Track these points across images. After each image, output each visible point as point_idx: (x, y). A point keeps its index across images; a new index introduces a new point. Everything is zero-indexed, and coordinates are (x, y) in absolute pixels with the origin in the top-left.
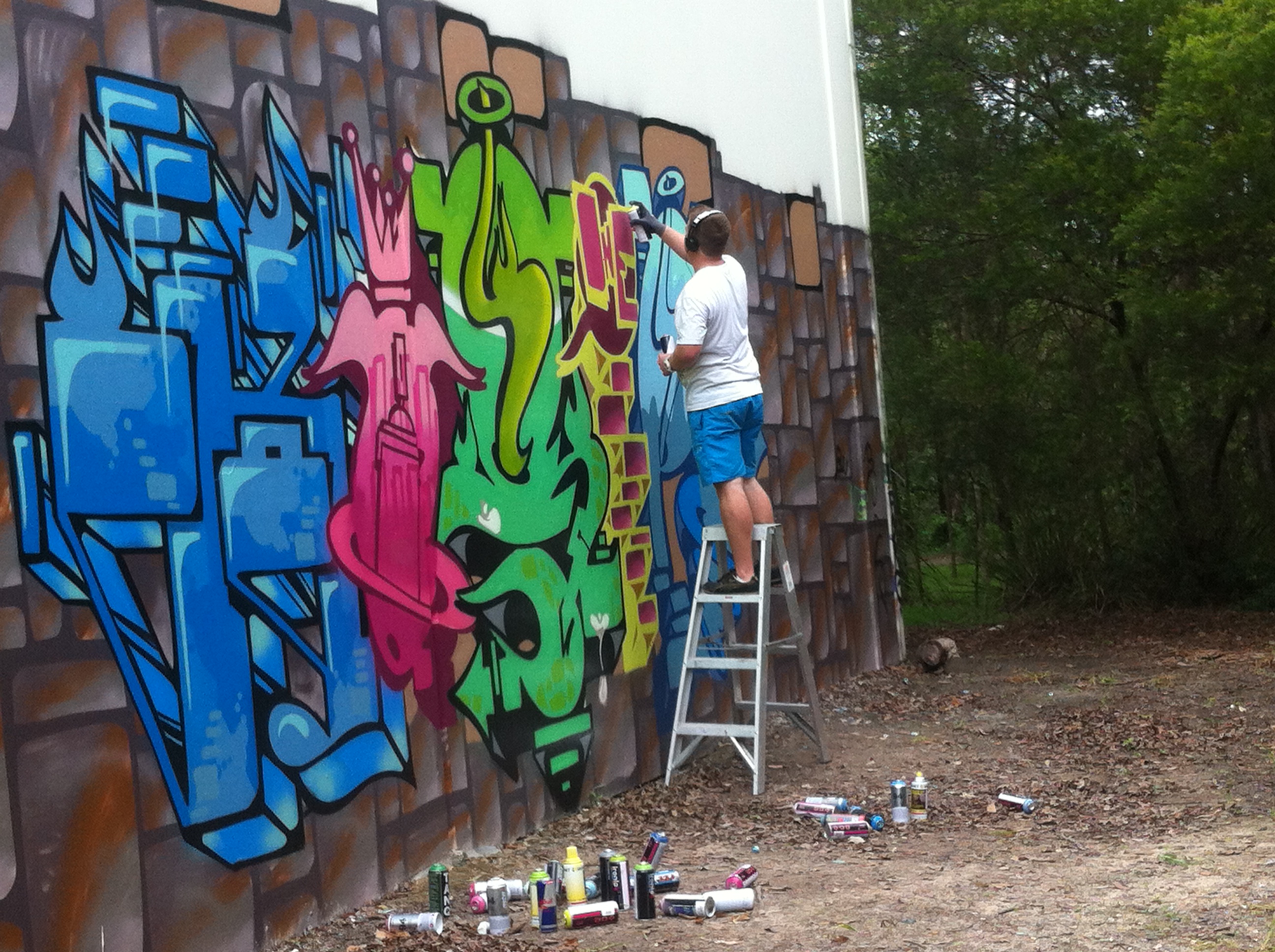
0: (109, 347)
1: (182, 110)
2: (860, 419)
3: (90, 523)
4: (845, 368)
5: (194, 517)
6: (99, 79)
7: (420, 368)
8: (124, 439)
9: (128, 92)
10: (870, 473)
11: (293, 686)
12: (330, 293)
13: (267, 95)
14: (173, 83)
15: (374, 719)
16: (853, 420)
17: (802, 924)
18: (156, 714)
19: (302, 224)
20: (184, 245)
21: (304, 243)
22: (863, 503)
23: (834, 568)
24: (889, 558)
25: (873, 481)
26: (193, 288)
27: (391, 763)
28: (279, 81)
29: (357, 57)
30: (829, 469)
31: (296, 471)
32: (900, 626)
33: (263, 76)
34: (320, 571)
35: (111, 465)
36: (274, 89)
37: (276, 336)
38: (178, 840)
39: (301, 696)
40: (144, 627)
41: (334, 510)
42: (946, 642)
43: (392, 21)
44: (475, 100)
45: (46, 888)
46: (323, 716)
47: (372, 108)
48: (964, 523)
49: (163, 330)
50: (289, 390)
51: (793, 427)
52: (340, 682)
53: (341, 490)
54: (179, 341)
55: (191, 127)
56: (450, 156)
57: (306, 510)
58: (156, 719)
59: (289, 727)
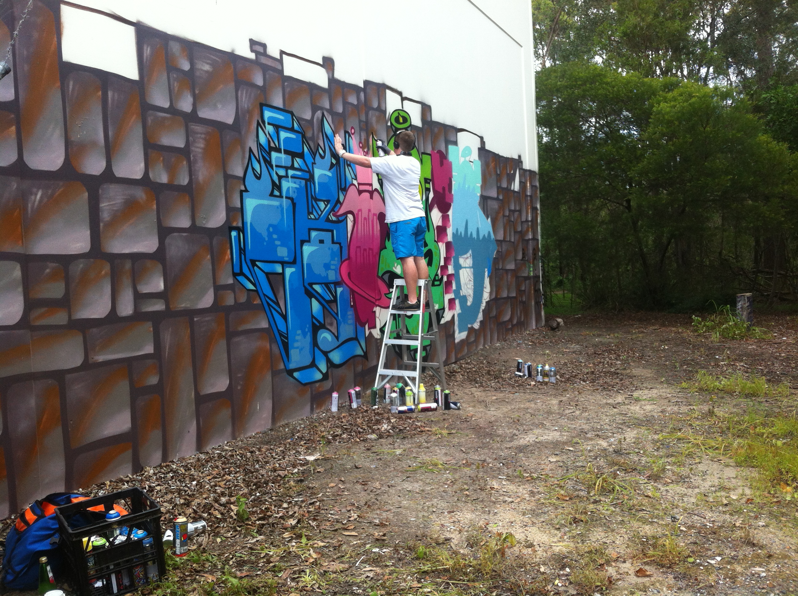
0: (265, 202)
1: (293, 119)
2: (532, 239)
3: (257, 263)
4: (527, 221)
5: (293, 263)
6: (264, 108)
7: (374, 215)
8: (270, 234)
9: (274, 113)
10: (534, 259)
11: (326, 324)
12: (343, 187)
13: (323, 115)
14: (290, 110)
15: (354, 336)
16: (529, 239)
17: (502, 414)
18: (278, 330)
19: (334, 161)
20: (292, 167)
21: (334, 168)
22: (531, 269)
23: (520, 292)
24: (540, 289)
25: (535, 262)
26: (295, 183)
27: (359, 352)
28: (327, 110)
29: (355, 102)
30: (520, 257)
31: (329, 249)
32: (543, 313)
33: (322, 109)
34: (337, 284)
35: (265, 244)
36: (325, 113)
37: (324, 201)
38: (285, 374)
39: (329, 327)
40: (275, 300)
41: (342, 263)
42: (559, 320)
43: (368, 90)
44: (397, 120)
45: (239, 388)
46: (336, 335)
47: (360, 121)
48: (569, 280)
49: (284, 197)
50: (328, 220)
51: (507, 241)
52: (343, 323)
53: (345, 256)
54: (289, 201)
55: (296, 125)
56: (387, 139)
57: (332, 262)
58: (279, 332)
59: (324, 337)
